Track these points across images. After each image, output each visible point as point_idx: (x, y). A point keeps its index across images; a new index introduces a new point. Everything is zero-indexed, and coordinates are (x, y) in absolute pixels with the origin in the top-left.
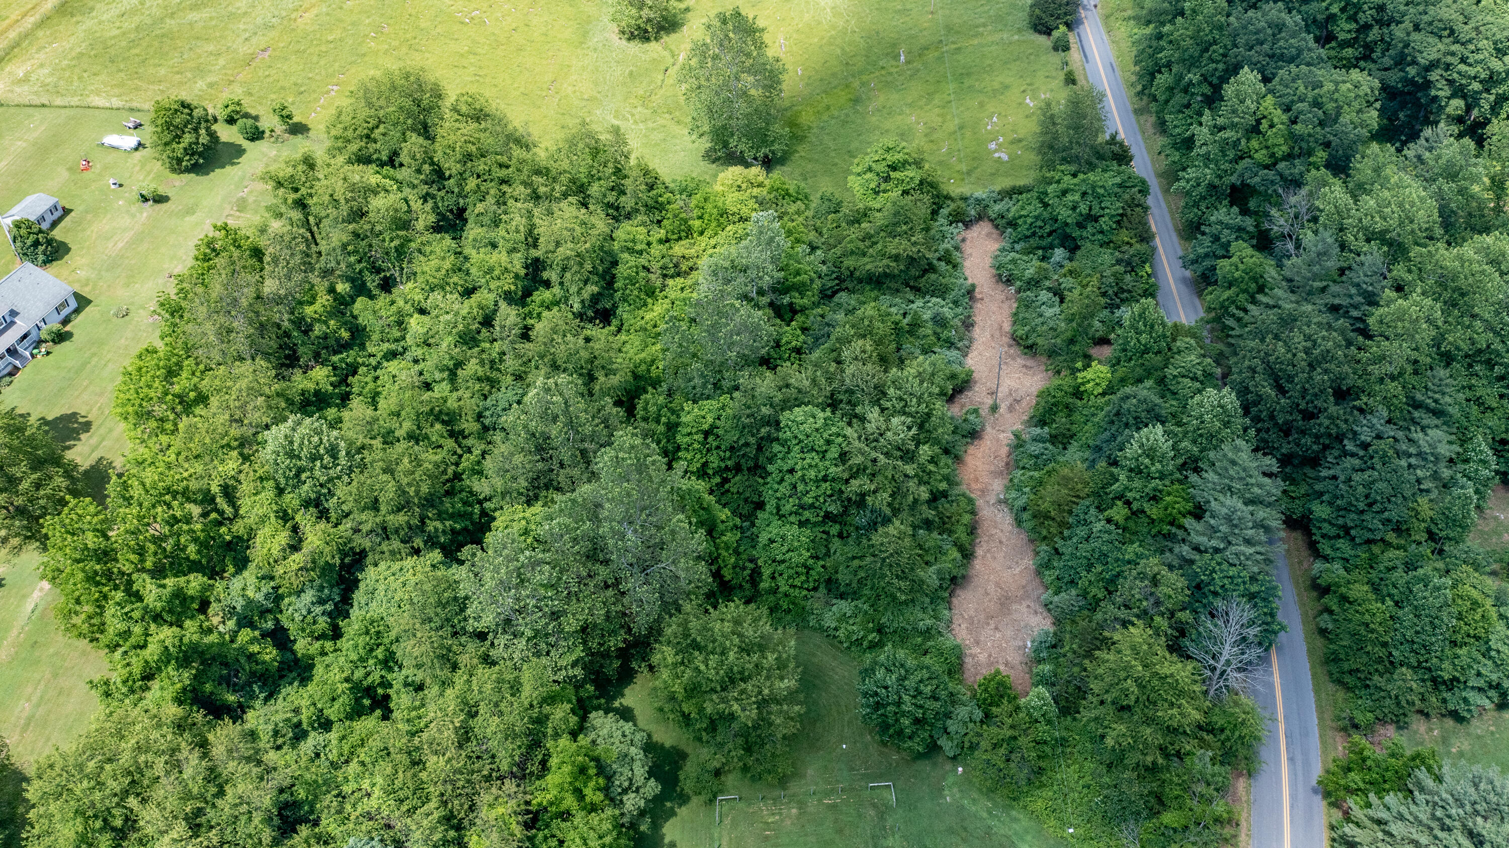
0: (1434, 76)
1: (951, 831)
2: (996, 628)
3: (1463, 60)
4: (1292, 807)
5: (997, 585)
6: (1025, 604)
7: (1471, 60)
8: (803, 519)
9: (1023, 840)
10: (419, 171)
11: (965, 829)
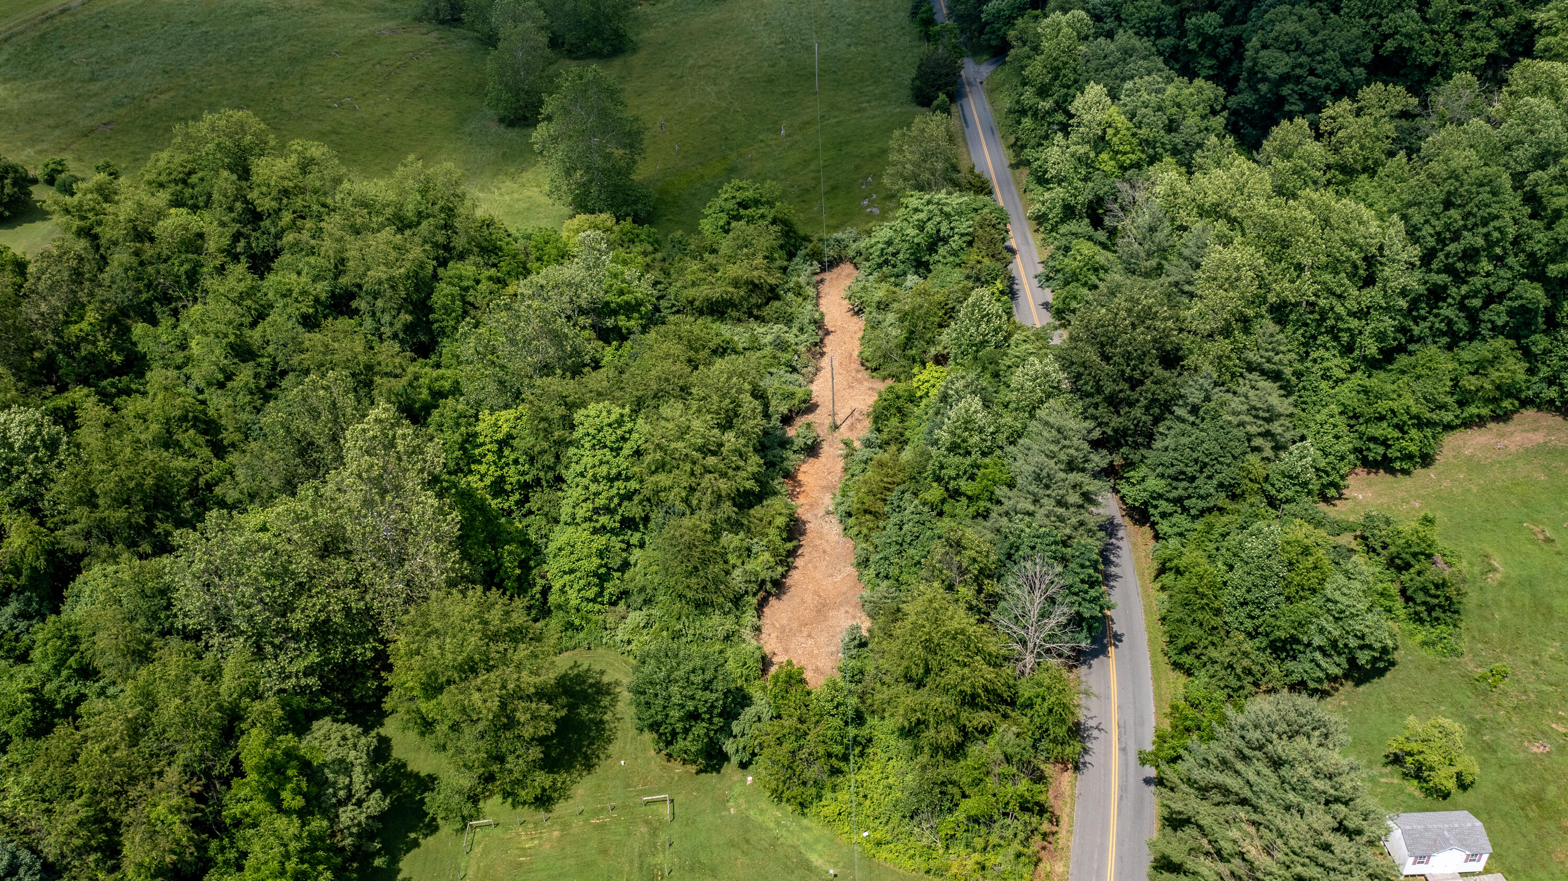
0: (1285, 91)
1: (732, 844)
2: (809, 636)
3: (1312, 72)
4: (1121, 798)
5: (816, 593)
6: (842, 610)
7: (1319, 71)
8: (598, 525)
9: (813, 850)
10: (231, 209)
11: (748, 842)
